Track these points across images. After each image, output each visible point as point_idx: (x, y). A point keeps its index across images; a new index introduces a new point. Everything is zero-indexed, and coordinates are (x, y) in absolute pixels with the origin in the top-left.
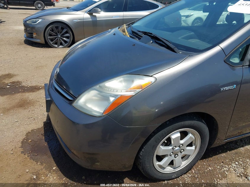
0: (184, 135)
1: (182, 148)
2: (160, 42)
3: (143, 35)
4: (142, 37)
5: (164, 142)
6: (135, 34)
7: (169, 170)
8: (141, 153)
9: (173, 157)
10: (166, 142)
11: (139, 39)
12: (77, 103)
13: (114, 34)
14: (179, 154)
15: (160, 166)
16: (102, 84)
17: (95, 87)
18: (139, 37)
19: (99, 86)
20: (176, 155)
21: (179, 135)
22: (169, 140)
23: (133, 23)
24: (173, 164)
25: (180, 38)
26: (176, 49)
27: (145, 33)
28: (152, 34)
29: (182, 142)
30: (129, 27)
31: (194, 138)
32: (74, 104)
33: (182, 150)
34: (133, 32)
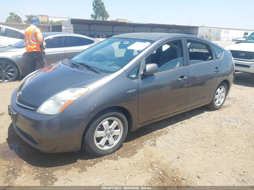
0: (111, 122)
1: (112, 131)
2: (91, 69)
3: (80, 65)
4: (79, 66)
5: (99, 128)
6: (74, 65)
7: (106, 148)
8: (86, 138)
9: (107, 138)
10: (100, 128)
11: (77, 68)
12: (39, 110)
13: (59, 66)
14: (111, 135)
15: (100, 146)
16: (55, 96)
17: (51, 98)
18: (77, 67)
19: (54, 97)
20: (109, 136)
21: (107, 122)
22: (102, 126)
23: (72, 58)
24: (108, 144)
25: (105, 66)
26: (100, 72)
27: (81, 64)
28: (85, 64)
29: (110, 127)
30: (69, 60)
31: (118, 123)
32: (38, 111)
33: (112, 133)
34: (73, 64)
